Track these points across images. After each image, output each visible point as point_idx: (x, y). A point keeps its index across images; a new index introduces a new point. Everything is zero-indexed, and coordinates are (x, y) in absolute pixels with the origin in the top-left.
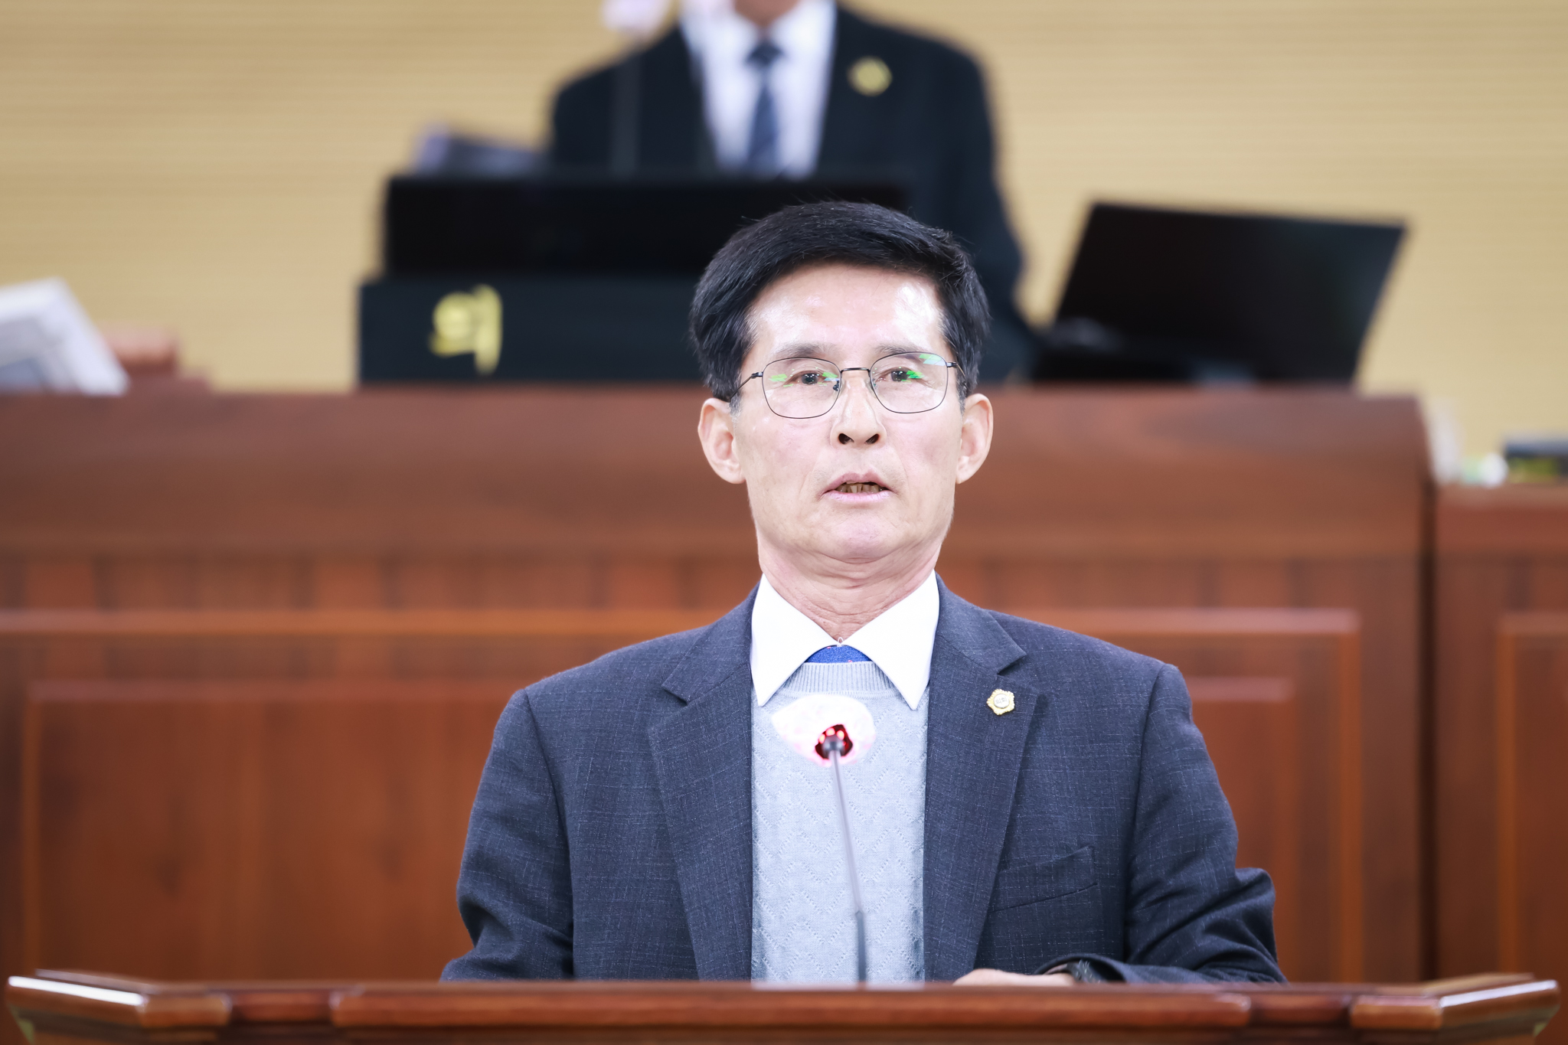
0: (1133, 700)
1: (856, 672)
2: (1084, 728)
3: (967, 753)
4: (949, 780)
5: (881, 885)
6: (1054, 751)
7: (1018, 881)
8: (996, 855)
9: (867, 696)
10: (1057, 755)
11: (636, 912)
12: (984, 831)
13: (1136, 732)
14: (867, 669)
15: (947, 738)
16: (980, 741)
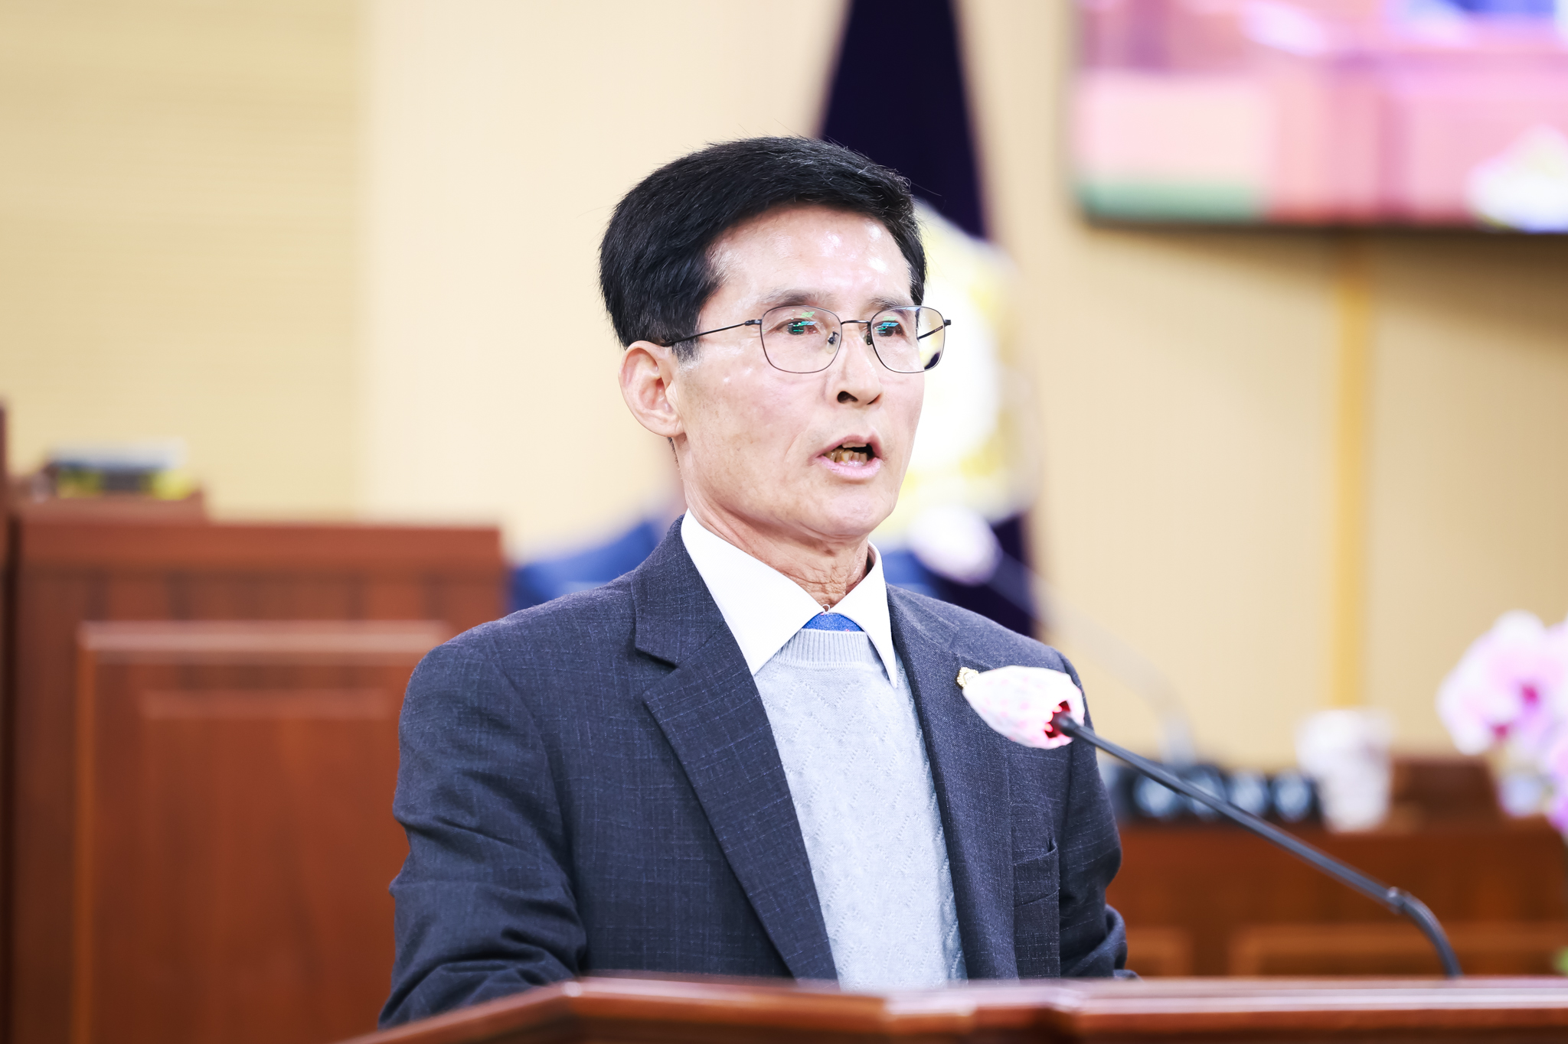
1: (853, 642)
3: (956, 735)
4: (951, 764)
7: (1027, 875)
8: (1009, 846)
12: (993, 820)
14: (860, 639)
15: (937, 718)
16: (963, 723)
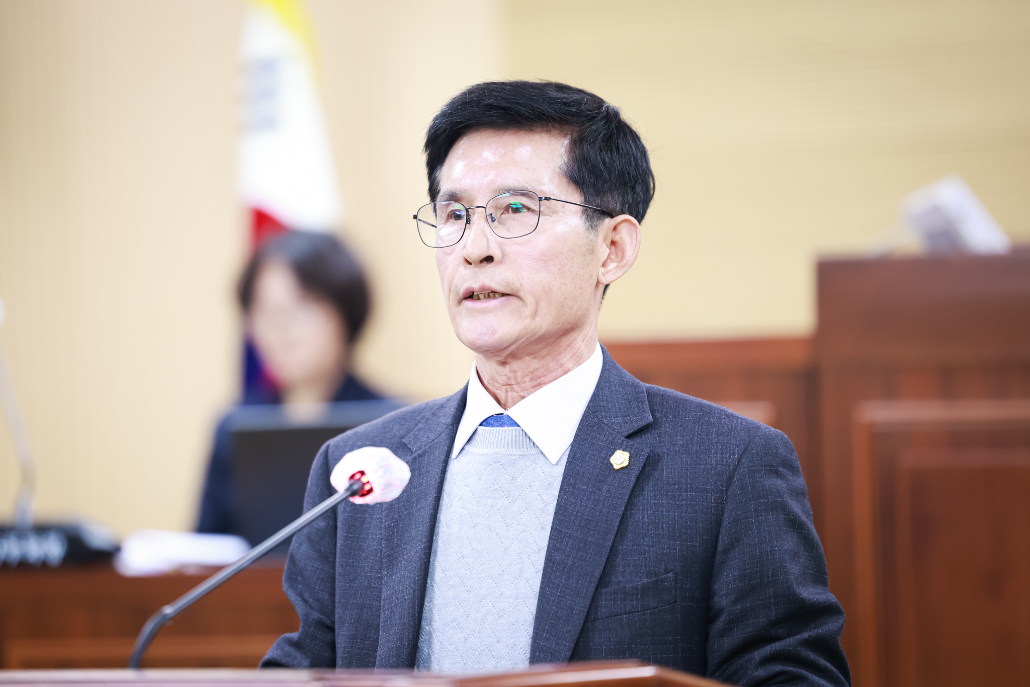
0: (725, 460)
1: (508, 435)
2: (683, 480)
3: (589, 499)
4: (570, 520)
5: (510, 597)
6: (656, 497)
7: (612, 597)
8: (596, 577)
9: (515, 453)
10: (658, 500)
11: (363, 611)
12: (590, 559)
13: (722, 486)
14: (517, 433)
15: (574, 487)
16: (599, 489)
